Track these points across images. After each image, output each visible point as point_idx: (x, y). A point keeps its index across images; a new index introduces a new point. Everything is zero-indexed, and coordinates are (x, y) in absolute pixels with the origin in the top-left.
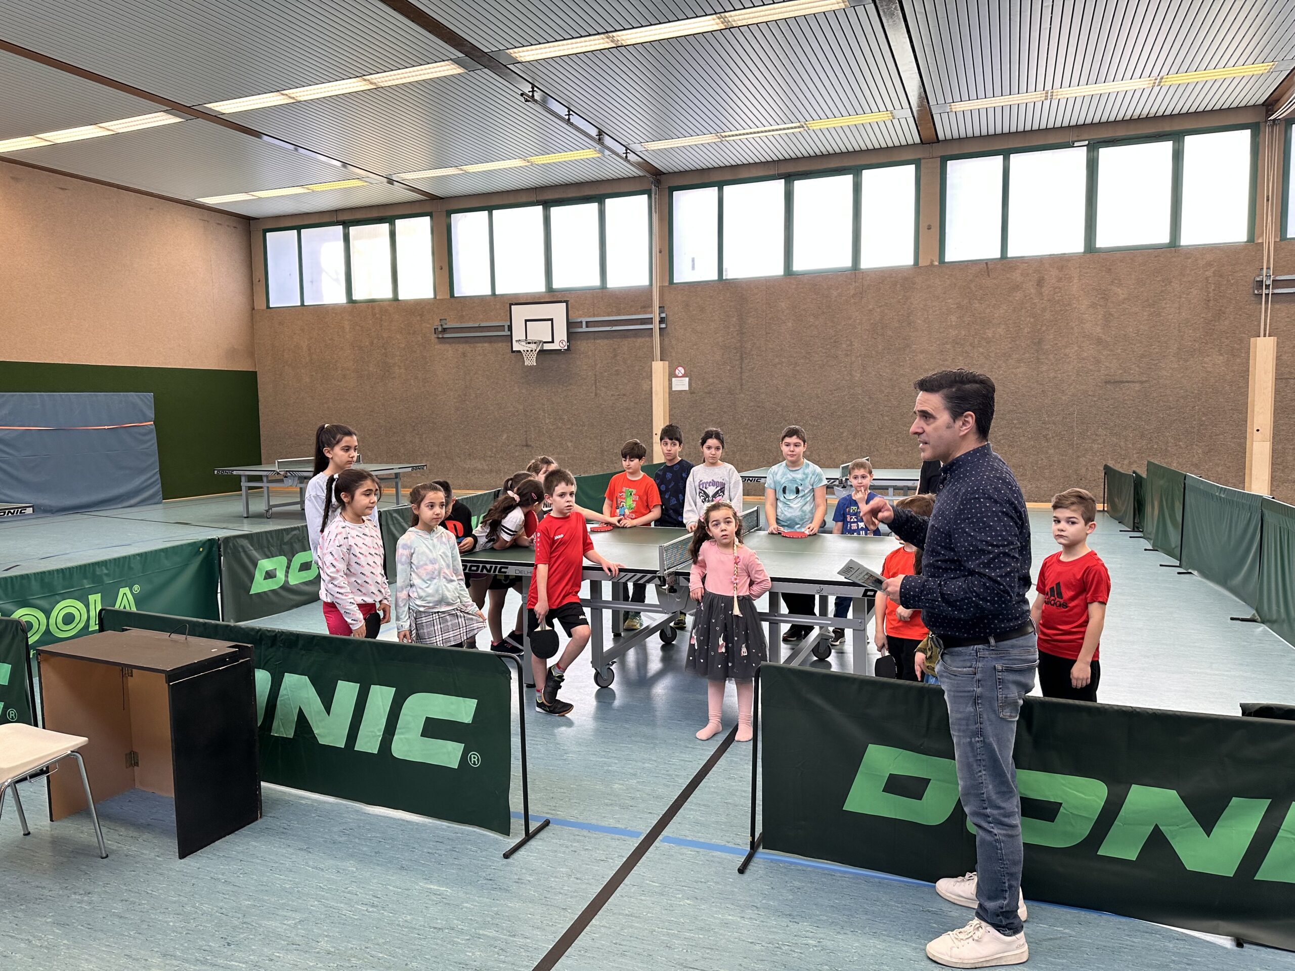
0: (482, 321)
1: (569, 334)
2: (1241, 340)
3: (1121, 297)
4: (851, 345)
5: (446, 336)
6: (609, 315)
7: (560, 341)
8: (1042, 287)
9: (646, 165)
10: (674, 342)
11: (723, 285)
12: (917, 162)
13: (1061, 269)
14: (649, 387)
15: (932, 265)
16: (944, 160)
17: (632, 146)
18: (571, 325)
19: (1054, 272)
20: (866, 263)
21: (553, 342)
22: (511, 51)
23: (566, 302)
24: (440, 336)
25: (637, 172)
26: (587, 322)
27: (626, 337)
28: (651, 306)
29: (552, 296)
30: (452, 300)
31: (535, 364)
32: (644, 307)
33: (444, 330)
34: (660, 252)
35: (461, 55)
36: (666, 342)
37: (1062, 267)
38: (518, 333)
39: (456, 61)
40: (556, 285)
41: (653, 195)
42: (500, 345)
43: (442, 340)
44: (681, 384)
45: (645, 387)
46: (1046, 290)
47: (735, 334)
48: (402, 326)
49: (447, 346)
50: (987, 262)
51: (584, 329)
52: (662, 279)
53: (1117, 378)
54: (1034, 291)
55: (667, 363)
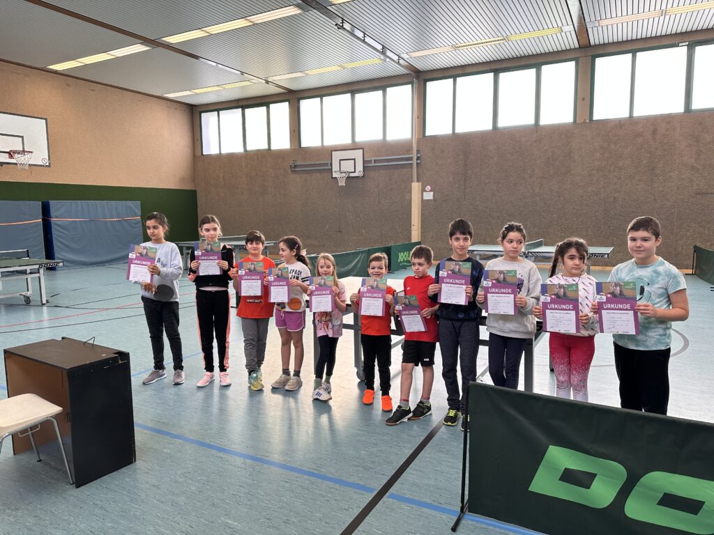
0: (316, 161)
1: (364, 167)
4: (533, 171)
5: (296, 169)
6: (388, 156)
7: (359, 171)
8: (655, 134)
9: (411, 67)
10: (425, 171)
11: (455, 137)
12: (576, 60)
14: (410, 198)
15: (585, 122)
16: (594, 57)
17: (402, 55)
18: (365, 162)
19: (664, 125)
20: (543, 122)
21: (355, 172)
23: (363, 149)
24: (293, 170)
25: (406, 71)
26: (374, 160)
27: (397, 168)
28: (412, 150)
29: (355, 146)
30: (300, 149)
31: (344, 185)
32: (408, 151)
33: (295, 166)
34: (418, 118)
35: (300, 2)
36: (420, 171)
37: (669, 122)
38: (335, 167)
39: (297, 6)
40: (357, 139)
41: (414, 85)
42: (326, 174)
43: (294, 172)
44: (429, 196)
45: (407, 197)
46: (658, 137)
47: (462, 166)
48: (273, 164)
49: (297, 175)
50: (620, 120)
51: (373, 164)
52: (419, 134)
53: (704, 191)
54: (650, 137)
55: (420, 183)
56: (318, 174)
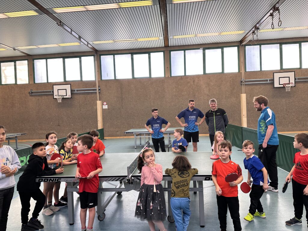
0: (44, 90)
1: (72, 93)
2: (239, 95)
3: (212, 85)
4: (150, 96)
5: (33, 94)
6: (83, 88)
7: (69, 95)
8: (194, 82)
9: (93, 48)
10: (103, 96)
11: (116, 80)
12: (164, 52)
13: (198, 78)
14: (96, 108)
15: (168, 77)
16: (170, 51)
17: (89, 42)
18: (72, 91)
19: (197, 79)
20: (153, 76)
21: (66, 95)
22: (54, 9)
23: (70, 84)
24: (31, 94)
25: (91, 50)
26: (77, 90)
27: (89, 94)
28: (96, 86)
29: (66, 83)
30: (35, 84)
31: (61, 102)
32: (94, 86)
33: (32, 93)
34: (98, 71)
35: (37, 9)
36: (101, 95)
38: (55, 93)
39: (36, 11)
40: (67, 80)
41: (95, 57)
42: (50, 96)
43: (31, 96)
44: (105, 107)
45: (95, 108)
46: (195, 83)
47: (120, 93)
48: (18, 92)
49: (33, 97)
50: (181, 76)
51: (76, 92)
52: (99, 79)
54: (193, 83)
55: (101, 101)
56: (45, 97)
